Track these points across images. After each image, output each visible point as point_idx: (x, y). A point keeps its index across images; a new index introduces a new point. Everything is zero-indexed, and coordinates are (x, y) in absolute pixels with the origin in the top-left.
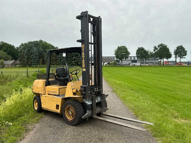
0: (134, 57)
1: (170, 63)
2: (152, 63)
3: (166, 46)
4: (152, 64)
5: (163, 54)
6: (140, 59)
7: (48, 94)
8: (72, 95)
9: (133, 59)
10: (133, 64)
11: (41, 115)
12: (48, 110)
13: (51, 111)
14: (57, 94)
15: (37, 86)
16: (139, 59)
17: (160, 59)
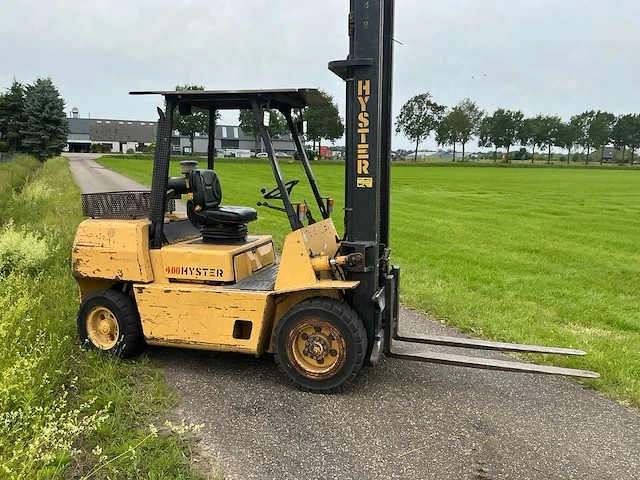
0: (230, 129)
1: (334, 153)
2: (285, 151)
3: (330, 99)
4: (286, 155)
5: (320, 125)
6: (252, 138)
7: (172, 281)
8: (310, 282)
9: (225, 135)
10: (229, 151)
11: (143, 366)
12: (182, 345)
13: (207, 348)
14: (227, 277)
15: (105, 250)
16: (248, 138)
17: (309, 140)
